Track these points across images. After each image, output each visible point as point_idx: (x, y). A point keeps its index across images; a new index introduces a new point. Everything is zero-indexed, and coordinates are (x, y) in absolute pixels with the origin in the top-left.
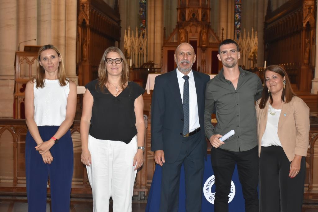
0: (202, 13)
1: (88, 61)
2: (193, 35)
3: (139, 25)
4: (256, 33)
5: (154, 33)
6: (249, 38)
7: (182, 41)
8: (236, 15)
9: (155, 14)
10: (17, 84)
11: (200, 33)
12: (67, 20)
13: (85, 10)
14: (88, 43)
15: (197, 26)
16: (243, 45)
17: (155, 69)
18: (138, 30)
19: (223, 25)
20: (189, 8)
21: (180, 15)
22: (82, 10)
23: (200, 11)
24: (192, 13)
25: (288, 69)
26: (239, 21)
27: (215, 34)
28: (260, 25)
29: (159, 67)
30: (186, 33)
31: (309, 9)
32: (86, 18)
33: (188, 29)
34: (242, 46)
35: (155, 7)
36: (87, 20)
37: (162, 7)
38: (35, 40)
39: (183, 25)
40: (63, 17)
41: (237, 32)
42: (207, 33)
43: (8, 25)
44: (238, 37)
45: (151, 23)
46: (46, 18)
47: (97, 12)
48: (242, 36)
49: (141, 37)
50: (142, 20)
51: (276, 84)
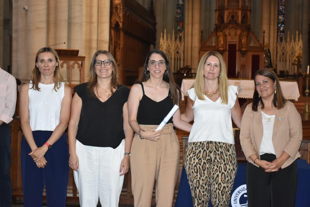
0: (242, 15)
2: (232, 39)
3: (176, 28)
4: (301, 36)
5: (192, 35)
6: (293, 41)
7: (220, 44)
8: (280, 17)
9: (192, 17)
11: (240, 37)
12: (99, 23)
13: (118, 12)
14: (121, 46)
15: (236, 29)
16: (287, 48)
17: (192, 74)
18: (175, 33)
19: (265, 27)
20: (227, 9)
21: (218, 17)
22: (115, 12)
23: (240, 13)
24: (231, 15)
26: (283, 23)
27: (256, 37)
28: (305, 27)
30: (225, 36)
32: (119, 21)
33: (227, 32)
34: (285, 50)
35: (193, 9)
36: (121, 22)
37: (201, 9)
38: (65, 43)
39: (222, 28)
40: (95, 19)
41: (281, 35)
42: (247, 37)
43: (37, 28)
44: (281, 40)
45: (188, 26)
46: (76, 20)
47: (131, 14)
48: (286, 39)
49: (178, 40)
50: (179, 22)
51: (266, 89)
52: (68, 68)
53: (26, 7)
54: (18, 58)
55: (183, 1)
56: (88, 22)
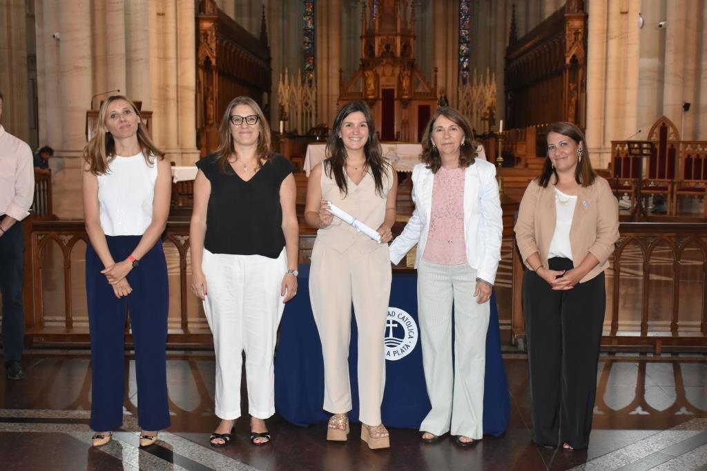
0: (401, 44)
2: (387, 81)
3: (302, 66)
4: (494, 75)
5: (328, 77)
6: (482, 84)
7: (369, 89)
8: (462, 46)
11: (399, 77)
12: (179, 59)
13: (209, 41)
14: (215, 95)
15: (393, 66)
16: (473, 94)
18: (302, 73)
19: (439, 64)
20: (379, 35)
21: (365, 47)
22: (204, 41)
23: (398, 41)
24: (385, 44)
26: (466, 56)
27: (424, 78)
28: (500, 62)
30: (377, 77)
31: (574, 34)
32: (211, 55)
33: (380, 70)
34: (470, 98)
35: (328, 35)
36: (213, 57)
37: (340, 35)
38: (119, 91)
39: (371, 63)
40: (172, 53)
41: (464, 74)
42: (411, 77)
43: (77, 68)
44: (465, 81)
45: (322, 62)
46: (140, 55)
47: (230, 44)
48: (471, 80)
49: (307, 85)
50: (308, 57)
51: (565, 156)
53: (57, 34)
54: (48, 117)
55: (313, 23)
56: (162, 56)
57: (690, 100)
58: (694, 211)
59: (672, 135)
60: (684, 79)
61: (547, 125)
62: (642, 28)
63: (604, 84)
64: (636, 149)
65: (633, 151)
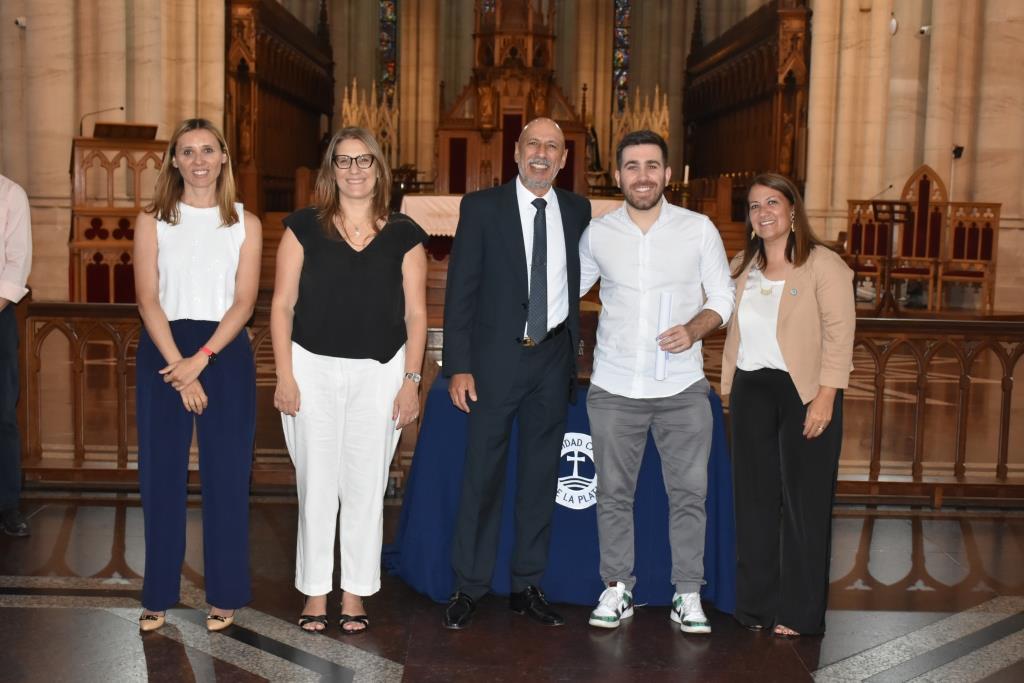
0: (534, 47)
1: (253, 163)
2: (511, 102)
3: (379, 76)
4: (665, 97)
5: (417, 93)
6: (647, 109)
7: (484, 114)
8: (618, 53)
9: (418, 50)
10: (78, 219)
11: (529, 98)
12: (199, 61)
13: (245, 37)
14: (254, 117)
15: (521, 80)
17: (418, 184)
18: (377, 87)
19: (585, 77)
20: (501, 33)
21: (480, 49)
22: (238, 36)
23: (529, 43)
24: (510, 47)
25: (741, 186)
26: (625, 67)
27: (566, 100)
28: (676, 79)
29: (428, 180)
30: (496, 96)
31: (792, 39)
32: (248, 57)
33: (500, 86)
35: (418, 30)
36: (251, 60)
37: (437, 32)
38: (122, 109)
39: (488, 76)
40: (189, 52)
41: (620, 94)
42: (548, 96)
43: (52, 72)
44: (621, 107)
45: (408, 71)
46: (147, 54)
47: (276, 41)
48: (632, 105)
49: (384, 104)
50: (386, 62)
52: (128, 167)
53: (22, 20)
55: (396, 11)
56: (174, 58)
57: (963, 142)
58: (965, 305)
59: (938, 193)
60: (955, 111)
61: (746, 174)
62: (894, 34)
63: (833, 115)
64: (884, 212)
65: (880, 215)
